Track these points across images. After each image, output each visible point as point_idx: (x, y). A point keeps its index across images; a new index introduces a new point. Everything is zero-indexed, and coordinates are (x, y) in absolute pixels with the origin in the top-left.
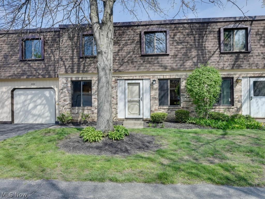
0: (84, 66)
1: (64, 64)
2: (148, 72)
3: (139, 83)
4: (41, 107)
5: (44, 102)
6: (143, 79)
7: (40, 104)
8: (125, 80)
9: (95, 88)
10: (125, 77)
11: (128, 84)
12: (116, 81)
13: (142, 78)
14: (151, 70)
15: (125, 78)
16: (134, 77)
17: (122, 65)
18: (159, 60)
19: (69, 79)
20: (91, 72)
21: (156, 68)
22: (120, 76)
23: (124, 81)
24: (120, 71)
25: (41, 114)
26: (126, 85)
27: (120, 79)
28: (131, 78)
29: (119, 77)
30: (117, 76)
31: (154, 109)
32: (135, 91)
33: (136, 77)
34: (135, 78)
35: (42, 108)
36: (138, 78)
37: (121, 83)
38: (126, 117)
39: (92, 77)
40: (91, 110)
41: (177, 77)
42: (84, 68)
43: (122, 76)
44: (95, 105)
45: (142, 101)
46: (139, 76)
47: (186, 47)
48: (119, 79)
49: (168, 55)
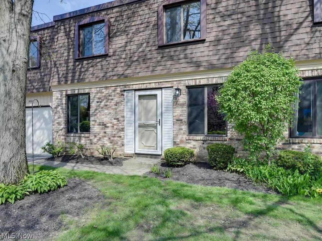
0: (81, 72)
1: (58, 71)
3: (155, 96)
4: (40, 133)
5: (43, 125)
6: (161, 88)
7: (39, 129)
8: (135, 90)
9: (94, 104)
10: (134, 85)
11: (140, 97)
12: (122, 94)
13: (160, 86)
14: (173, 71)
15: (135, 87)
16: (148, 84)
17: (129, 66)
18: (188, 52)
19: (64, 93)
21: (183, 66)
22: (127, 85)
23: (134, 92)
24: (126, 77)
25: (41, 141)
26: (137, 98)
27: (128, 89)
28: (143, 87)
29: (125, 86)
30: (122, 86)
31: (179, 140)
32: (152, 108)
33: (151, 84)
34: (149, 86)
35: (42, 133)
36: (153, 86)
37: (131, 95)
38: (137, 152)
39: (90, 88)
40: (88, 138)
42: (80, 75)
43: (130, 84)
44: (94, 130)
45: (160, 125)
46: (155, 83)
47: (239, 21)
48: (125, 89)
49: (203, 41)
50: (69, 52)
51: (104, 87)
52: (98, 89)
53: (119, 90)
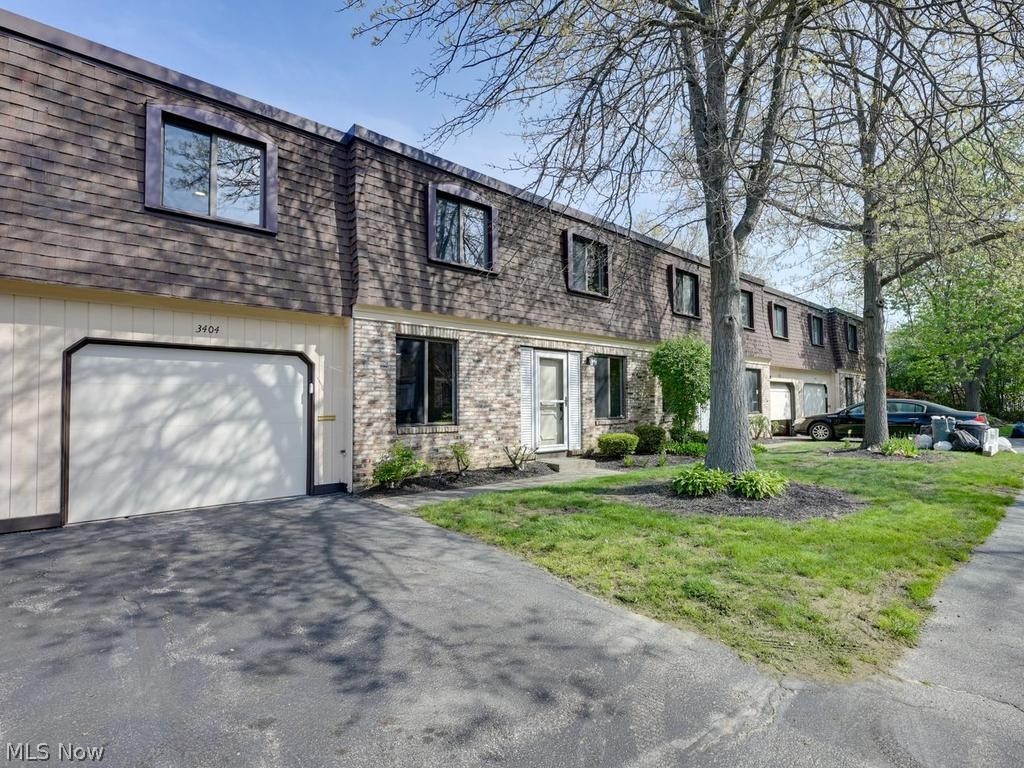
0: (441, 291)
1: (375, 271)
2: (580, 335)
3: (560, 362)
4: (235, 433)
5: (252, 407)
6: (567, 351)
7: (230, 418)
8: (535, 348)
9: (466, 364)
10: (536, 341)
11: (541, 359)
12: (516, 351)
13: (567, 348)
14: (585, 330)
15: (537, 344)
16: (555, 343)
17: (531, 307)
18: (596, 308)
19: (390, 329)
20: (460, 314)
21: (591, 325)
22: (527, 338)
23: (533, 351)
24: (530, 323)
26: (537, 361)
27: (526, 344)
28: (547, 345)
29: (524, 339)
30: (519, 337)
32: (548, 378)
33: (558, 343)
34: (555, 346)
35: (242, 431)
37: (526, 355)
39: (460, 331)
41: (621, 353)
42: (441, 299)
43: (531, 336)
44: (468, 417)
45: (566, 406)
46: (562, 342)
48: (523, 344)
49: (608, 301)
50: (401, 235)
51: (488, 334)
52: (474, 335)
53: (511, 342)
